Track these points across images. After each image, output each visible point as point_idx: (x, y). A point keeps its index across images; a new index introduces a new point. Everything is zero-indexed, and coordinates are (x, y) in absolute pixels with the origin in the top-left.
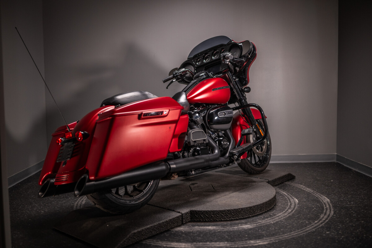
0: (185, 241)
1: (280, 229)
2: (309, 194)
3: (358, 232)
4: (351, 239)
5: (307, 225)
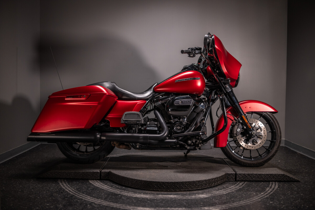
0: (149, 206)
1: (231, 199)
3: (297, 203)
4: (290, 208)
5: (254, 196)
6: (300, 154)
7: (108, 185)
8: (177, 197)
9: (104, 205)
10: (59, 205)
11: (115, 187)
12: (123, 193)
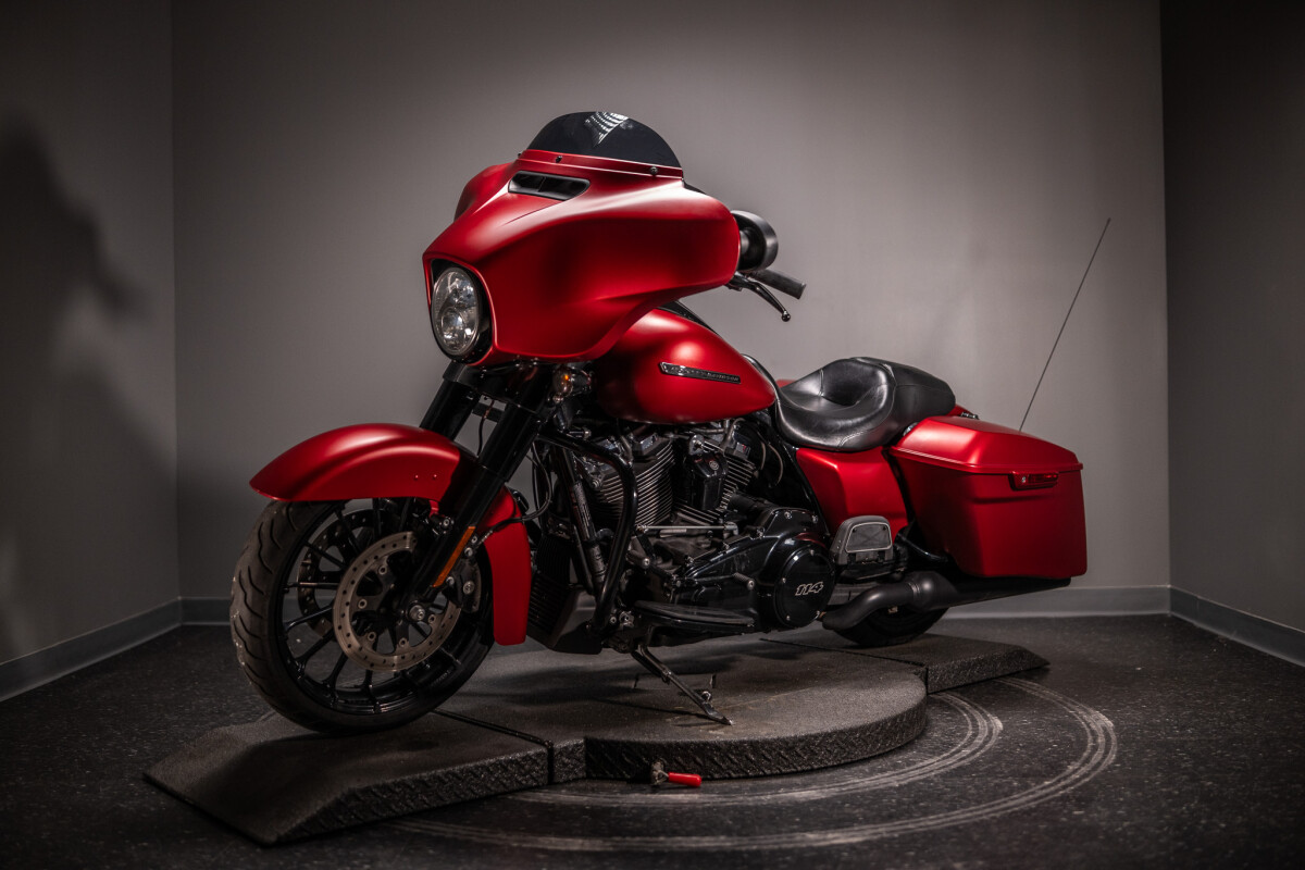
0: (587, 834)
1: (916, 802)
3: (1182, 813)
4: (1152, 830)
5: (1012, 791)
6: (1227, 641)
8: (702, 800)
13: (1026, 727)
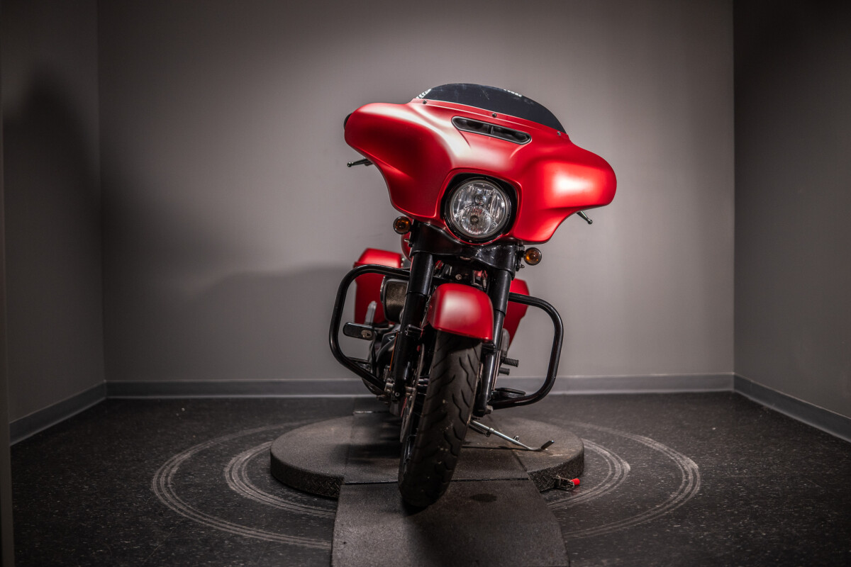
1: (578, 520)
2: (657, 454)
3: (740, 526)
4: (721, 537)
5: (637, 511)
6: (769, 409)
7: (277, 495)
9: (265, 539)
10: (155, 542)
11: (295, 498)
12: (313, 511)
13: (644, 469)
